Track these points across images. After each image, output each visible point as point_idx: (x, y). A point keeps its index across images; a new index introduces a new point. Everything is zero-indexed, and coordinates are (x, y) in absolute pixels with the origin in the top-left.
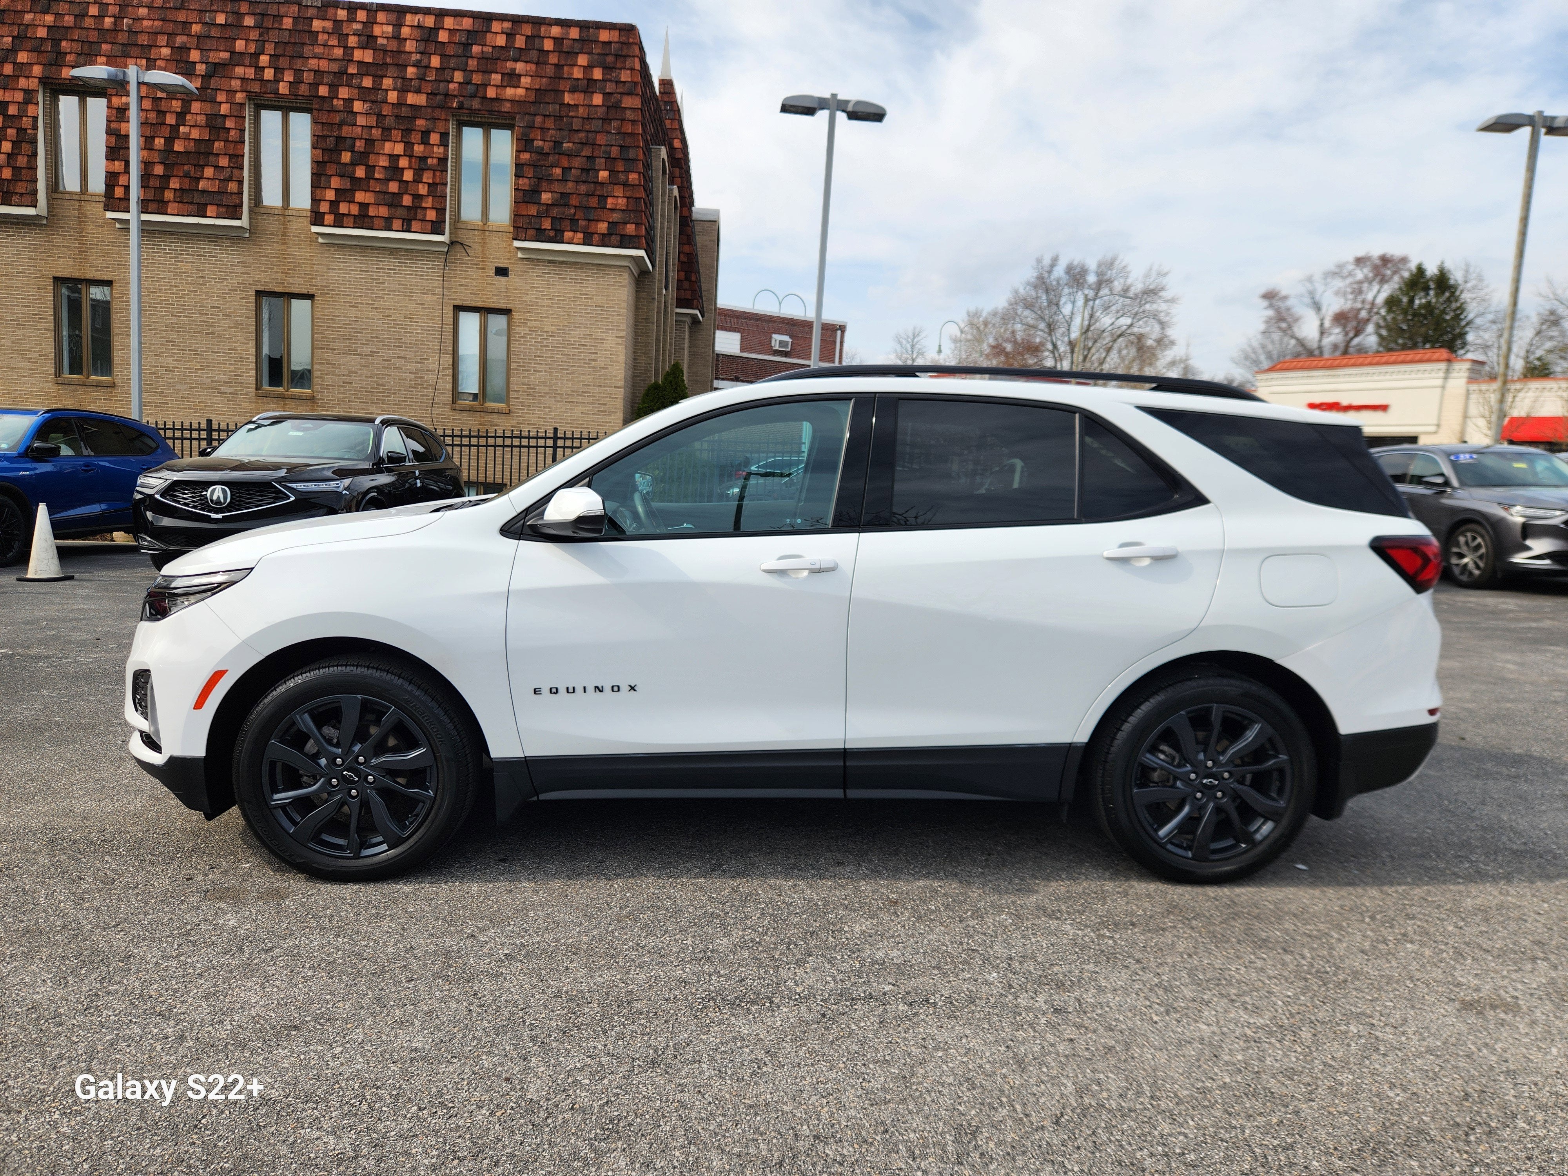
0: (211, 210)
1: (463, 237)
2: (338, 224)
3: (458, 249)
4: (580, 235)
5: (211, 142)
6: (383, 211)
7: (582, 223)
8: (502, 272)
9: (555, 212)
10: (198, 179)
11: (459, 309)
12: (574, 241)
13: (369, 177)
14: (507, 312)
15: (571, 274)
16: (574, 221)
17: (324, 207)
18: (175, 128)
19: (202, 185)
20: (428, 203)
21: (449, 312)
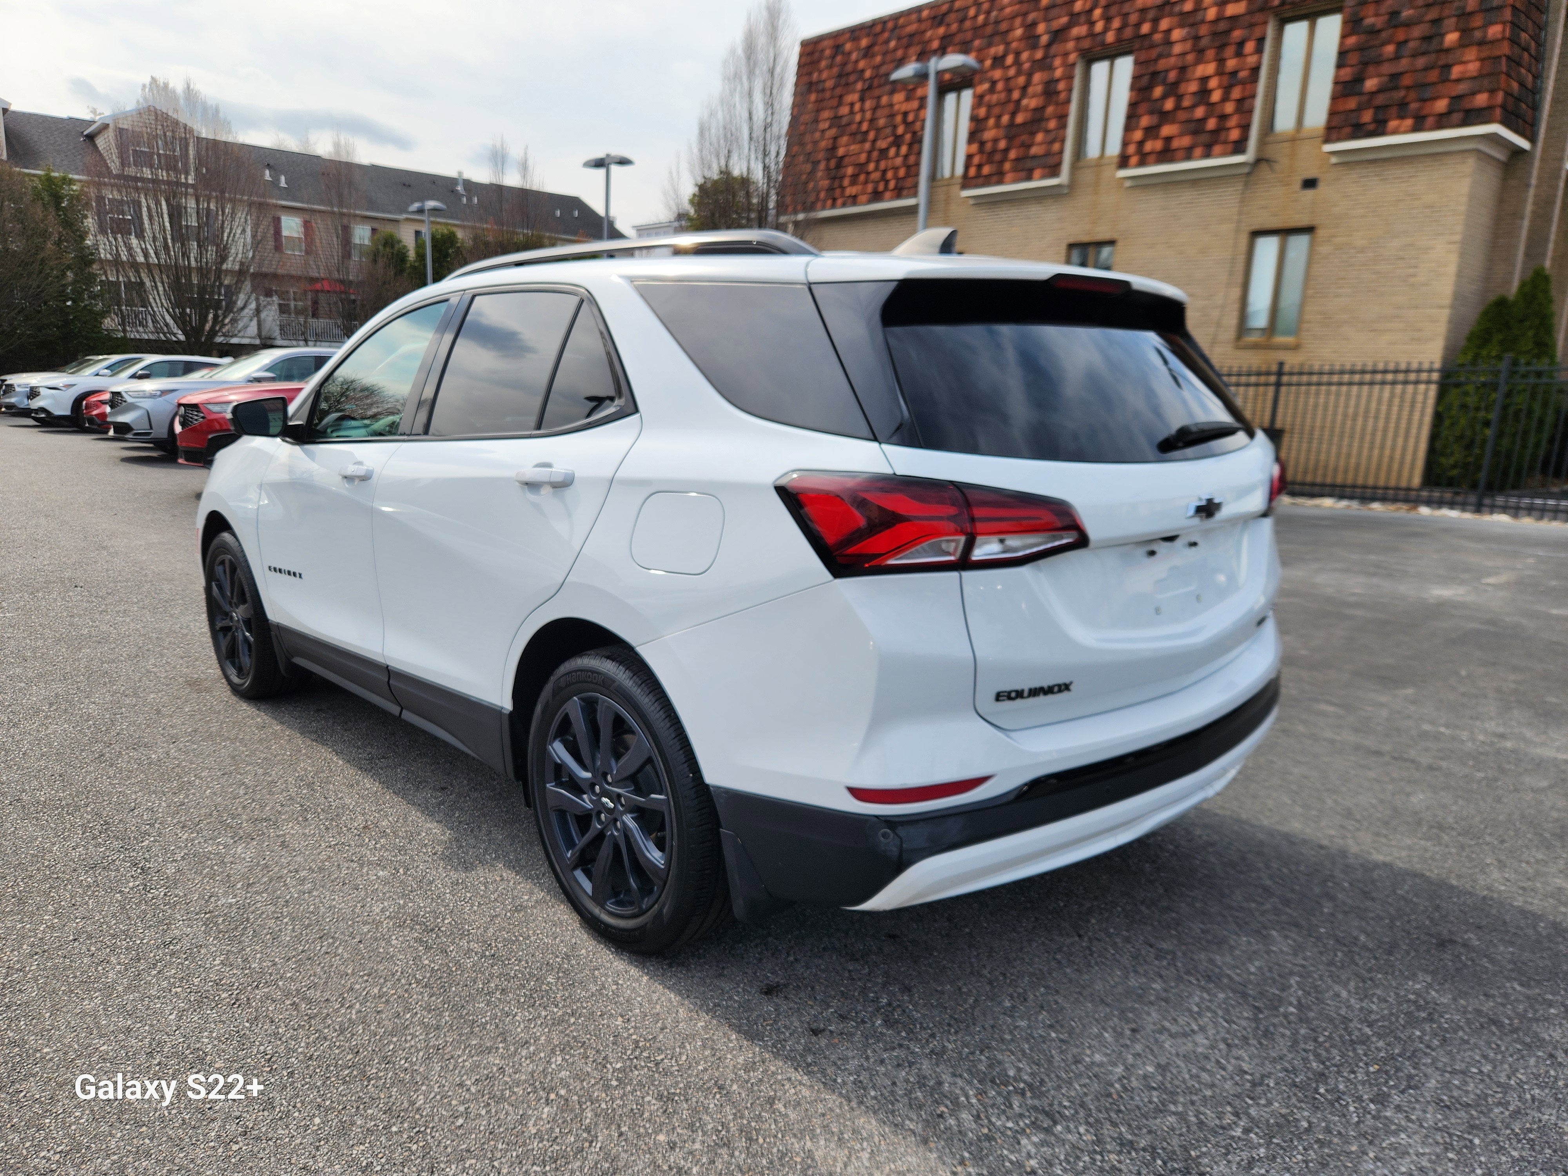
0: (1037, 173)
1: (1270, 152)
2: (1142, 163)
3: (1264, 166)
4: (1409, 122)
5: (1042, 109)
6: (1186, 141)
7: (1414, 106)
8: (1310, 183)
9: (1380, 100)
10: (1029, 146)
11: (1257, 234)
12: (1402, 129)
13: (1178, 107)
14: (1309, 230)
15: (1396, 171)
16: (1403, 105)
17: (1131, 149)
18: (1018, 101)
19: (1034, 150)
20: (1233, 122)
21: (1244, 239)
